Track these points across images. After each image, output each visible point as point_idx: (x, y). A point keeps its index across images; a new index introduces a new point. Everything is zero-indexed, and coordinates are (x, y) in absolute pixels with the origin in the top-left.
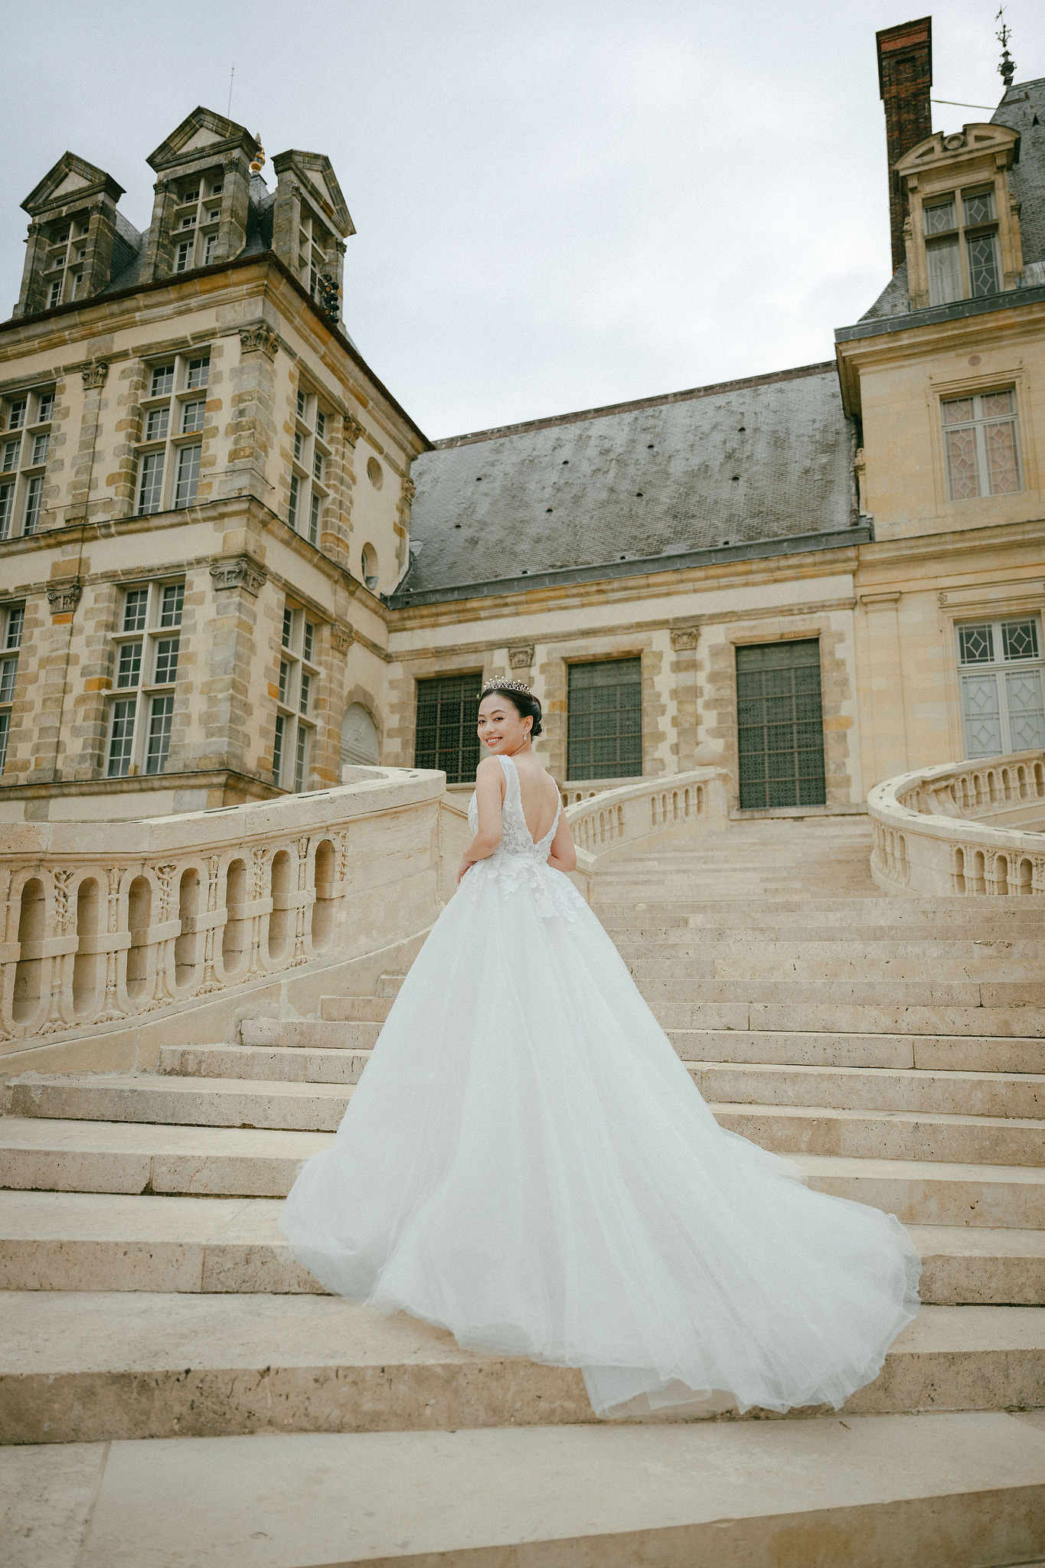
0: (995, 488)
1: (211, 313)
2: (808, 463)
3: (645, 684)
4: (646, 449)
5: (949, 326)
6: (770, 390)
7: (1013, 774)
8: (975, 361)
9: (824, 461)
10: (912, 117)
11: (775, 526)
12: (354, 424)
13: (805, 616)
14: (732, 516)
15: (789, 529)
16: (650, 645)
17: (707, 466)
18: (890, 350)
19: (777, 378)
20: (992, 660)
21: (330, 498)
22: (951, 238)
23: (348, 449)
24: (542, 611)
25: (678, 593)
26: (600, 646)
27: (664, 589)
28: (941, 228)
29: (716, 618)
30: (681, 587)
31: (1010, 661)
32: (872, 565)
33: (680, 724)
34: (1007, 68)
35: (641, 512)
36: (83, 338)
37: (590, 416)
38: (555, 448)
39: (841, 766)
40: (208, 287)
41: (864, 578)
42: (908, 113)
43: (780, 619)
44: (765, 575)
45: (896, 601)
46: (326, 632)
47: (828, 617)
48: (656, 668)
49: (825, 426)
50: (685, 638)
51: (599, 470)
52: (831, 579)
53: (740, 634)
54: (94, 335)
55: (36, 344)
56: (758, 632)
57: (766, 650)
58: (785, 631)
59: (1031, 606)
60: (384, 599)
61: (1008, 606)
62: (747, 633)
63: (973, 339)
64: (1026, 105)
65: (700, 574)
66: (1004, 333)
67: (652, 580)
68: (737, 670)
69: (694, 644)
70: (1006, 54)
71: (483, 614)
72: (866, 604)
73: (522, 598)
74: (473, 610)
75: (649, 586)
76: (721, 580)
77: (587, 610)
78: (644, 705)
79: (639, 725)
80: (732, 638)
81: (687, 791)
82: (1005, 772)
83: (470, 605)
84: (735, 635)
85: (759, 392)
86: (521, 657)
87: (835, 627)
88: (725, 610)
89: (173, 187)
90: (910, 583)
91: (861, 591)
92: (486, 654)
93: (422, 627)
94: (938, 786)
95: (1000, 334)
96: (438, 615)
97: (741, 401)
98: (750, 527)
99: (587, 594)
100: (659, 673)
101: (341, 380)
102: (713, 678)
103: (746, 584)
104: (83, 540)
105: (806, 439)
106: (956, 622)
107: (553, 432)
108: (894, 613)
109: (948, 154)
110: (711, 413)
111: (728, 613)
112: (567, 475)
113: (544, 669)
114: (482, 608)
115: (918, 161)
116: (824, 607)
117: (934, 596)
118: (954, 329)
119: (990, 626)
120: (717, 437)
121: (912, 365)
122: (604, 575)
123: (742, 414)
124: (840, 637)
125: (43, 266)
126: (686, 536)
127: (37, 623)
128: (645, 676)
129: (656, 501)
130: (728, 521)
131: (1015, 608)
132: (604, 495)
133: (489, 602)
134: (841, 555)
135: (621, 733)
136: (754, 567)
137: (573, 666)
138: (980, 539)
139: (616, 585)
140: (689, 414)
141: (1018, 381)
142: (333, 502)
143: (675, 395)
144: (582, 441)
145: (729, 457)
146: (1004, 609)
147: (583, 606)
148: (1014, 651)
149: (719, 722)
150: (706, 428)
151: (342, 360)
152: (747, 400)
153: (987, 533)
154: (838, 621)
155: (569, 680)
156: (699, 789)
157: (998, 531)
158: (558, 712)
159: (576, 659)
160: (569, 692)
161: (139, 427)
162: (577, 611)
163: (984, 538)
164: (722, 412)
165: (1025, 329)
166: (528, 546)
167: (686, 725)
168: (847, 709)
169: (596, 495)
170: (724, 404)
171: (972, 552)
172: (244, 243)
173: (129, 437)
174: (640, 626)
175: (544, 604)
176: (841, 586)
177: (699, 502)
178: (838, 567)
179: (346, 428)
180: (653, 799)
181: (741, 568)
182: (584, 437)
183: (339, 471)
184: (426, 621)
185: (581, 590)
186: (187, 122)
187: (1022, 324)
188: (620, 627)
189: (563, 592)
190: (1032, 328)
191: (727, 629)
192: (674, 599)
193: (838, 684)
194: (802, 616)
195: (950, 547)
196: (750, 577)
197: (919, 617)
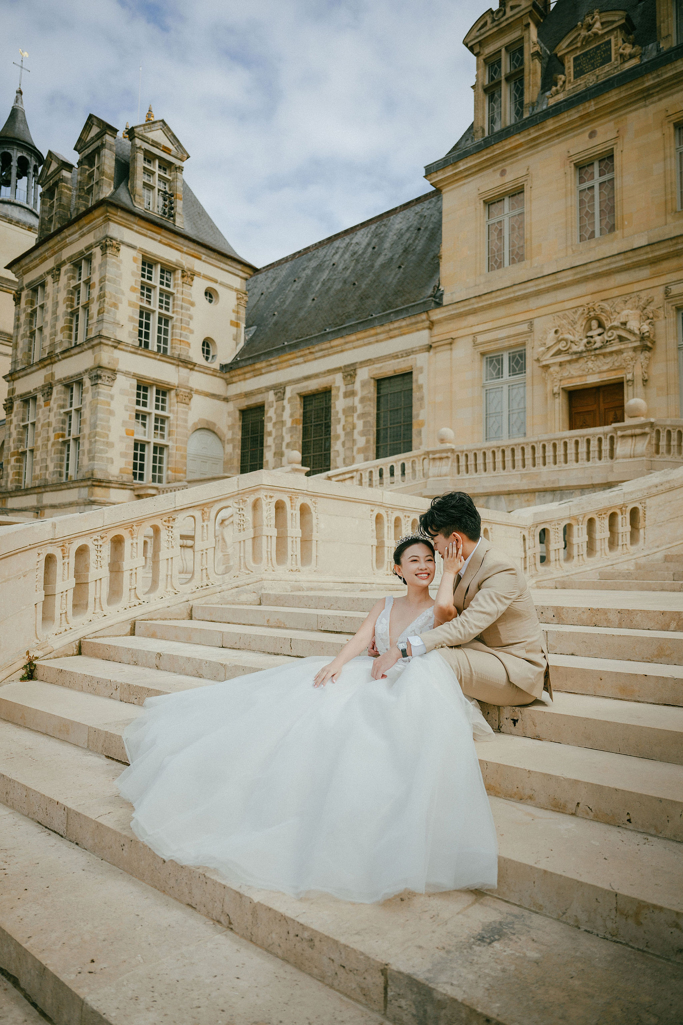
0: (511, 261)
1: (92, 234)
3: (332, 406)
4: (371, 250)
5: (484, 152)
8: (503, 173)
11: (399, 301)
12: (189, 273)
13: (406, 358)
14: (385, 295)
15: (404, 302)
16: (334, 383)
17: (392, 259)
18: (456, 174)
20: (502, 377)
21: (174, 319)
22: (498, 85)
23: (186, 289)
24: (286, 367)
25: (345, 350)
26: (314, 385)
27: (339, 349)
28: (495, 79)
29: (362, 364)
30: (347, 346)
31: (511, 377)
32: (440, 321)
33: (346, 429)
35: (349, 296)
36: (53, 255)
38: (333, 255)
40: (88, 221)
41: (437, 330)
43: (393, 361)
44: (385, 334)
45: (451, 344)
46: (173, 393)
47: (416, 358)
48: (337, 396)
50: (349, 377)
51: (346, 268)
52: (418, 333)
53: (374, 372)
54: (55, 253)
55: (37, 261)
56: (385, 370)
57: (392, 380)
58: (397, 368)
59: (520, 340)
60: (224, 367)
61: (509, 341)
62: (378, 372)
63: (500, 158)
65: (353, 337)
66: (518, 151)
67: (332, 344)
68: (378, 394)
69: (353, 380)
71: (263, 371)
72: (436, 347)
73: (277, 360)
74: (259, 369)
75: (332, 347)
76: (365, 340)
77: (307, 364)
78: (332, 418)
80: (373, 374)
83: (258, 366)
86: (280, 394)
87: (420, 364)
88: (367, 358)
89: (85, 162)
90: (457, 332)
91: (434, 339)
92: (266, 394)
93: (240, 381)
95: (514, 152)
96: (245, 373)
98: (388, 302)
99: (305, 355)
100: (338, 399)
101: (177, 249)
102: (362, 400)
103: (377, 341)
104: (52, 363)
106: (483, 354)
107: (338, 243)
108: (449, 352)
109: (496, 23)
110: (411, 219)
111: (368, 360)
112: (331, 273)
113: (290, 399)
114: (262, 368)
115: (478, 34)
116: (412, 352)
117: (470, 338)
118: (487, 154)
119: (502, 355)
120: (406, 236)
121: (469, 182)
122: (310, 344)
124: (421, 370)
125: (47, 214)
126: (359, 312)
127: (40, 407)
128: (332, 401)
129: (359, 288)
130: (383, 298)
131: (513, 342)
132: (340, 286)
133: (264, 364)
134: (420, 318)
135: (323, 436)
136: (379, 331)
137: (304, 398)
138: (491, 299)
139: (317, 348)
140: (401, 220)
141: (525, 183)
142: (176, 320)
144: (347, 247)
145: (405, 250)
146: (506, 343)
147: (305, 362)
148: (514, 370)
149: (364, 426)
150: (404, 230)
151: (175, 239)
153: (494, 295)
154: (421, 360)
155: (304, 405)
157: (499, 293)
158: (295, 425)
159: (304, 394)
160: (303, 413)
161: (72, 300)
162: (303, 365)
163: (493, 298)
164: (416, 217)
165: (529, 146)
166: (295, 325)
167: (349, 430)
168: (423, 415)
169: (337, 286)
171: (490, 307)
172: (112, 188)
173: (67, 307)
174: (330, 372)
175: (288, 362)
176: (422, 337)
177: (376, 286)
178: (420, 325)
179: (183, 277)
181: (372, 332)
182: (349, 244)
183: (179, 303)
184: (241, 377)
185: (302, 353)
186: (87, 124)
187: (527, 142)
188: (320, 373)
189: (295, 355)
190: (533, 144)
191: (369, 370)
192: (345, 354)
193: (418, 399)
194: (403, 359)
195: (476, 306)
196: (378, 337)
197: (463, 351)
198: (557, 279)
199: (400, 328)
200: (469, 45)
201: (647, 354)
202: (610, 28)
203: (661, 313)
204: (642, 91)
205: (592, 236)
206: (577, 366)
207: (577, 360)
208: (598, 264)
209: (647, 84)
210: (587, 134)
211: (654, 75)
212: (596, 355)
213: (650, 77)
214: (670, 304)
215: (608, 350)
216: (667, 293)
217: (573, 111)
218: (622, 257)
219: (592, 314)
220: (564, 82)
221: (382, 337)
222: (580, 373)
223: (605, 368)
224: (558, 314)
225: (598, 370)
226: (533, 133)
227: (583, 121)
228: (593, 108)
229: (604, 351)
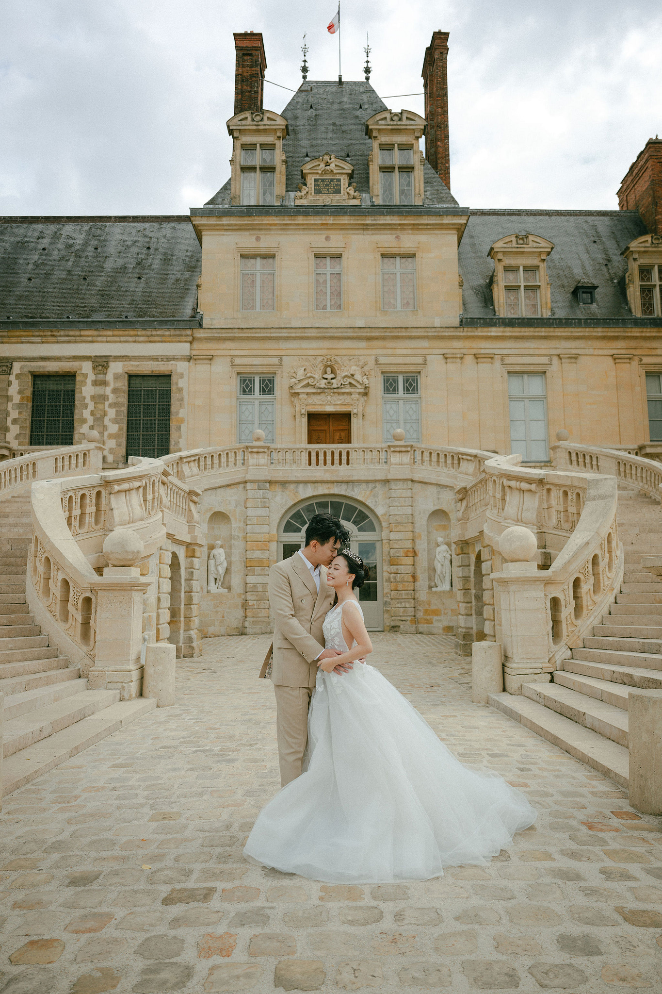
0: (263, 306)
2: (179, 275)
3: (77, 391)
4: (93, 249)
5: (246, 218)
6: (168, 226)
7: (232, 455)
8: (258, 239)
9: (187, 276)
10: (249, 89)
11: (154, 311)
13: (165, 363)
14: (134, 300)
15: (161, 313)
16: (81, 369)
17: (126, 267)
18: (218, 225)
19: (173, 219)
20: (254, 394)
22: (252, 169)
24: (18, 343)
25: (97, 342)
26: (52, 367)
27: (90, 339)
28: (250, 163)
29: (117, 358)
30: (99, 339)
31: (262, 396)
32: (200, 340)
33: (95, 415)
34: (305, 70)
35: (84, 289)
37: (64, 220)
38: (39, 238)
39: (177, 443)
41: (196, 345)
42: (247, 85)
43: (152, 362)
44: (145, 338)
45: (210, 359)
47: (176, 365)
48: (84, 383)
49: (192, 255)
50: (100, 367)
51: (63, 258)
52: (179, 344)
53: (131, 368)
56: (141, 368)
57: (145, 378)
58: (154, 369)
59: (272, 370)
61: (262, 368)
62: (134, 368)
63: (257, 227)
64: (311, 95)
65: (109, 333)
66: (272, 227)
67: (83, 333)
68: (129, 388)
69: (105, 371)
70: (305, 61)
72: (196, 360)
73: (5, 334)
75: (81, 336)
76: (121, 338)
77: (45, 345)
78: (76, 402)
79: (72, 414)
80: (126, 370)
81: (77, 455)
82: (227, 454)
84: (127, 369)
85: (162, 226)
86: (4, 368)
87: (179, 370)
88: (123, 354)
90: (218, 351)
91: (194, 353)
94: (188, 459)
95: (269, 227)
97: (151, 230)
98: (141, 309)
99: (45, 336)
100: (85, 385)
102: (115, 391)
103: (135, 342)
105: (181, 261)
106: (238, 374)
107: (39, 227)
108: (209, 366)
109: (255, 123)
110: (134, 234)
111: (124, 356)
112: (44, 257)
113: (18, 376)
115: (239, 123)
116: (174, 359)
117: (229, 359)
118: (248, 221)
119: (254, 377)
120: (134, 250)
121: (230, 235)
122: (56, 327)
123: (151, 238)
124: (181, 376)
126: (106, 309)
128: (77, 386)
129: (94, 284)
130: (131, 303)
131: (265, 370)
132: (64, 275)
134: (184, 333)
135: (63, 417)
136: (139, 333)
137: (37, 377)
138: (251, 333)
139: (62, 333)
140: (122, 232)
141: (277, 254)
143: (116, 217)
144: (56, 236)
145: (139, 264)
146: (260, 370)
147: (43, 342)
148: (264, 391)
149: (116, 416)
150: (129, 243)
152: (155, 229)
153: (254, 331)
154: (181, 367)
155: (34, 384)
156: (85, 454)
157: (258, 330)
158: (25, 402)
159: (38, 373)
160: (34, 391)
162: (39, 345)
163: (253, 333)
164: (140, 235)
165: (281, 227)
166: (14, 301)
167: (98, 416)
168: (182, 413)
169: (59, 274)
170: (142, 229)
171: (247, 338)
174: (75, 358)
175: (19, 338)
176: (182, 348)
177: (117, 289)
178: (182, 338)
180: (56, 459)
181: (132, 333)
182: (58, 234)
185: (42, 333)
187: (280, 225)
188: (64, 357)
189: (31, 333)
190: (285, 228)
191: (124, 365)
192: (95, 345)
193: (178, 400)
194: (163, 362)
195: (237, 335)
196: (137, 338)
197: (221, 369)
198: (305, 333)
199: (163, 336)
200: (231, 128)
201: (366, 398)
202: (341, 171)
203: (373, 373)
204: (363, 225)
205: (325, 307)
206: (319, 397)
207: (319, 394)
208: (335, 330)
209: (368, 222)
210: (324, 237)
211: (373, 218)
212: (334, 393)
213: (370, 218)
214: (379, 369)
215: (343, 391)
216: (376, 361)
217: (318, 218)
218: (351, 330)
219: (329, 363)
220: (307, 193)
221: (141, 339)
222: (321, 403)
223: (339, 402)
224: (303, 357)
225: (334, 403)
226: (287, 220)
227: (323, 227)
228: (332, 222)
229: (339, 391)
